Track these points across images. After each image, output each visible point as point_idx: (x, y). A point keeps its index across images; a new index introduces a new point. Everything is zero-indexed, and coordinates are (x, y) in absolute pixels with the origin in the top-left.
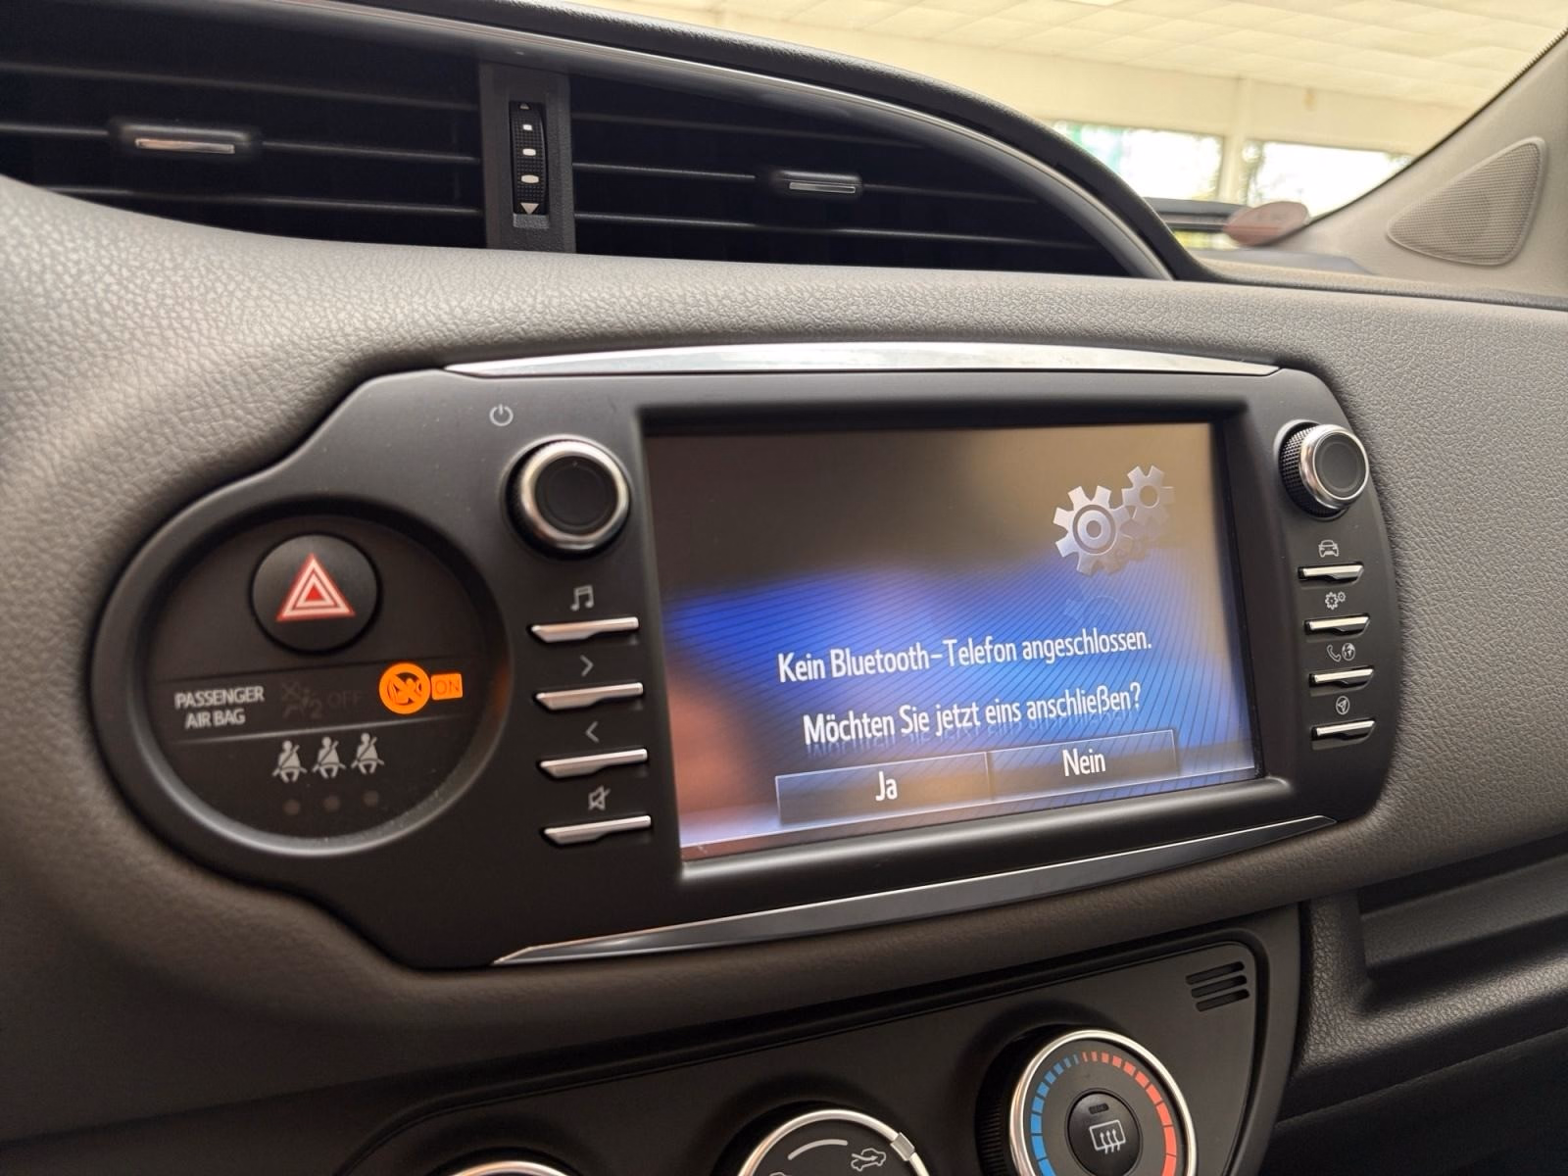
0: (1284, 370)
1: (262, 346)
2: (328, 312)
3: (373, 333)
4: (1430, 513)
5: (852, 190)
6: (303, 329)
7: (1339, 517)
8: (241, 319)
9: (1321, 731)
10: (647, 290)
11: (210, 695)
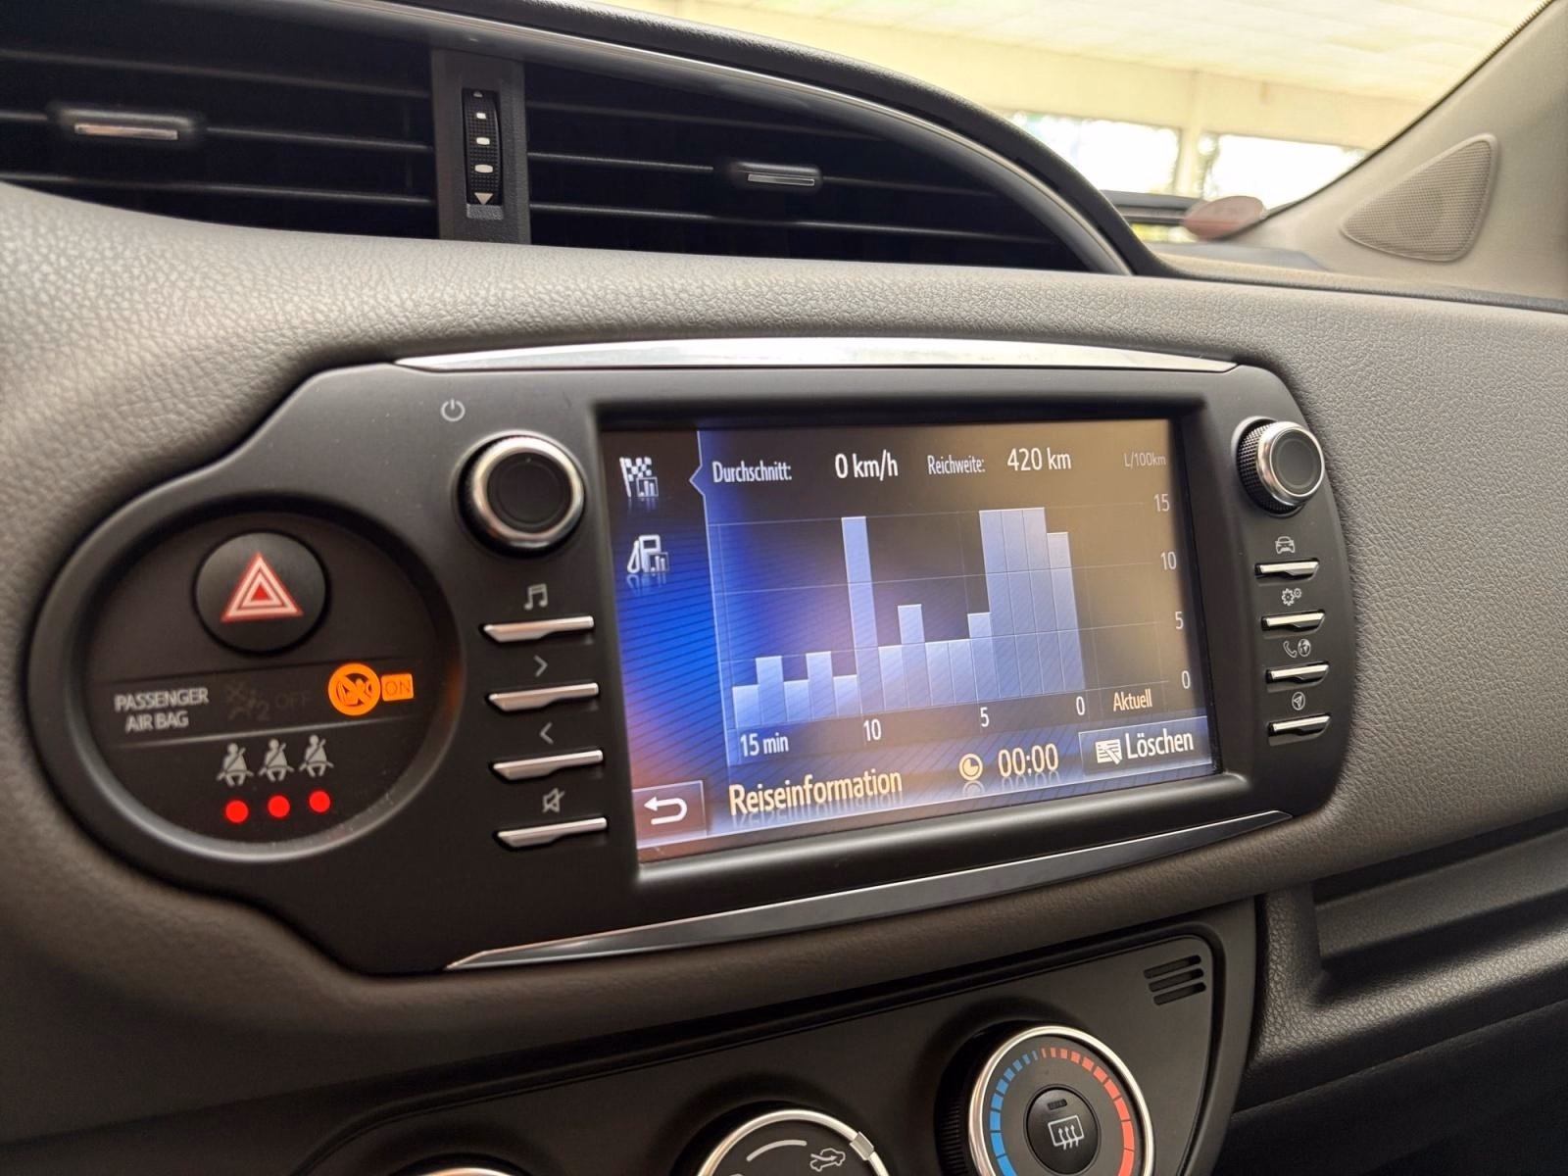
0: (1242, 367)
1: (204, 338)
2: (275, 302)
3: (321, 326)
4: (1384, 509)
5: (811, 182)
6: (248, 320)
7: (1294, 514)
8: (183, 310)
9: (1278, 727)
10: (602, 282)
11: (151, 697)
